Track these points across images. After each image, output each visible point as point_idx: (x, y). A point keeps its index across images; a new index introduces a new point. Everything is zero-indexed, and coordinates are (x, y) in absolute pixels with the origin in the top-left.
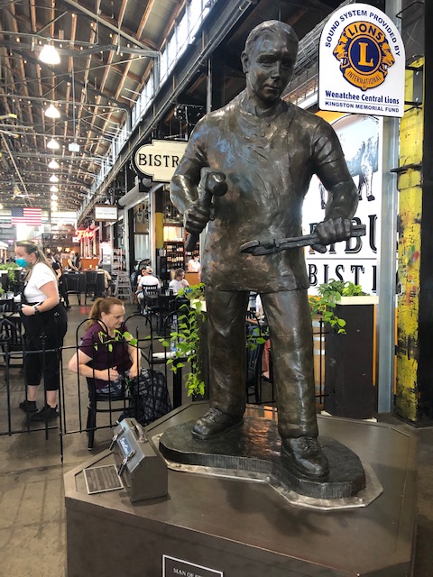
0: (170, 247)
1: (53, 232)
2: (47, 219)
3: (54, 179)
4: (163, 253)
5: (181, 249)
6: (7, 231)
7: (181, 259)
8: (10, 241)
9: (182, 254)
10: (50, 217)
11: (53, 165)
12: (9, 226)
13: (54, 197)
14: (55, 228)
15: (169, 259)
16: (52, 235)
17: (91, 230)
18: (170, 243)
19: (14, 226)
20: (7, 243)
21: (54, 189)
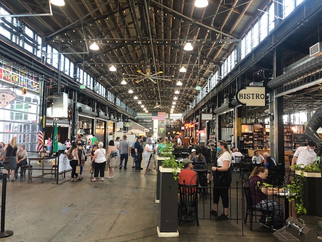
0: (246, 136)
1: (171, 124)
2: (167, 117)
3: (176, 98)
4: (242, 139)
5: (251, 137)
6: (149, 124)
7: (252, 142)
8: (151, 128)
9: (252, 139)
10: (169, 116)
11: (177, 92)
12: (150, 121)
13: (173, 107)
14: (172, 121)
15: (245, 142)
16: (171, 126)
17: (192, 123)
18: (245, 134)
19: (153, 121)
20: (149, 129)
21: (174, 103)
